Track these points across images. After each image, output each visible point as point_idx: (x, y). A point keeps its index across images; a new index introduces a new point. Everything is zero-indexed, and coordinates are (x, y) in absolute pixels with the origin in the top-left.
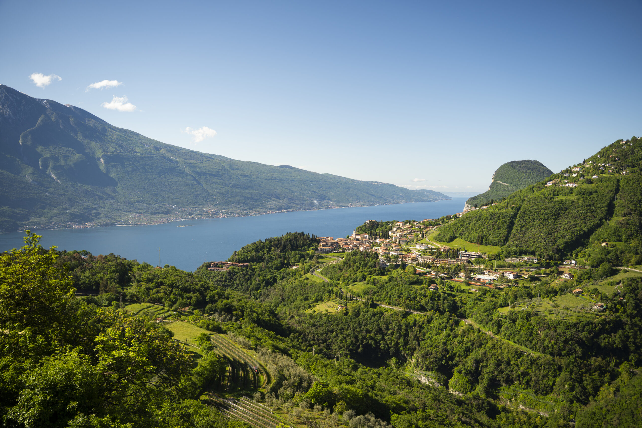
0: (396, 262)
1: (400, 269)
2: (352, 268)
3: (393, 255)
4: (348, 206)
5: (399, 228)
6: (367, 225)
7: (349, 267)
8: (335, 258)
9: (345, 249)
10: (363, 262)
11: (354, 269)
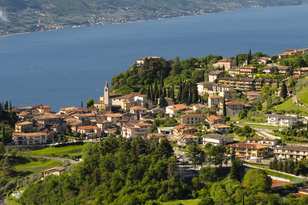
0: (219, 162)
1: (228, 181)
2: (103, 185)
3: (209, 145)
4: (87, 23)
5: (222, 74)
6: (140, 71)
7: (95, 181)
8: (58, 159)
9: (85, 135)
10: (132, 168)
11: (109, 186)
